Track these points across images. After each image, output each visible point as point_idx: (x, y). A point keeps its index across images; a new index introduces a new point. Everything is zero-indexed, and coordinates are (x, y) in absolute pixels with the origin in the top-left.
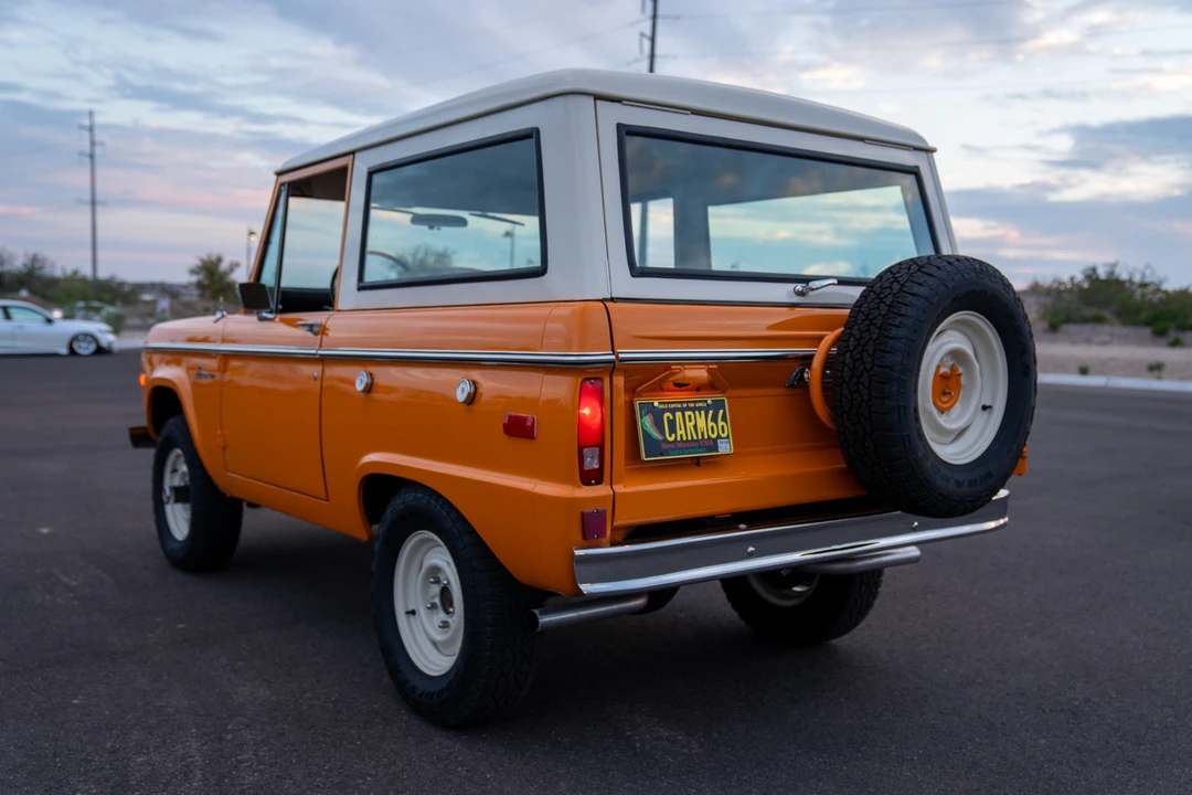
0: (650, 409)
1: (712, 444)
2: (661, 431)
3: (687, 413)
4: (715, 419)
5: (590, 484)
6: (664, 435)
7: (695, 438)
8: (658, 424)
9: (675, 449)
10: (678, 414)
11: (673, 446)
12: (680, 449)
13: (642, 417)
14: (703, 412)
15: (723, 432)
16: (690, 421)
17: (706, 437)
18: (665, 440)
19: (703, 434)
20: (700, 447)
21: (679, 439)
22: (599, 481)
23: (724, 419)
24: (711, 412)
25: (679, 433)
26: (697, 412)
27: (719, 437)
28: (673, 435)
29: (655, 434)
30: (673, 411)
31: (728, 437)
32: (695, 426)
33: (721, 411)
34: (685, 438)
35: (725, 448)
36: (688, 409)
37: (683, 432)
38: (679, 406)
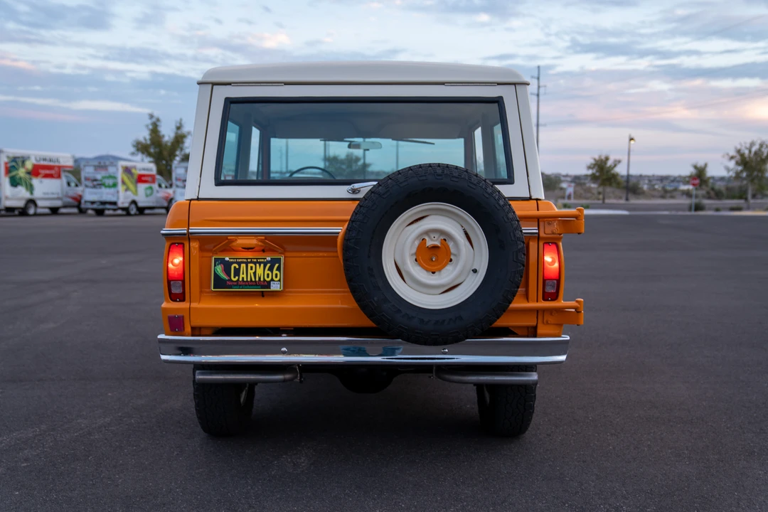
0: (222, 261)
1: (268, 285)
2: (229, 275)
3: (250, 265)
4: (271, 269)
5: (176, 301)
6: (230, 276)
7: (253, 280)
8: (227, 270)
9: (237, 285)
10: (243, 266)
11: (236, 283)
12: (240, 285)
13: (215, 266)
14: (262, 265)
15: (276, 277)
16: (252, 269)
17: (262, 279)
18: (231, 280)
19: (260, 278)
20: (256, 285)
21: (241, 279)
22: (183, 300)
23: (279, 269)
24: (269, 265)
25: (241, 276)
26: (258, 265)
27: (272, 280)
28: (237, 278)
29: (223, 276)
30: (239, 264)
31: (280, 280)
32: (255, 273)
33: (277, 265)
34: (245, 280)
35: (275, 287)
36: (251, 262)
37: (245, 276)
38: (245, 260)
